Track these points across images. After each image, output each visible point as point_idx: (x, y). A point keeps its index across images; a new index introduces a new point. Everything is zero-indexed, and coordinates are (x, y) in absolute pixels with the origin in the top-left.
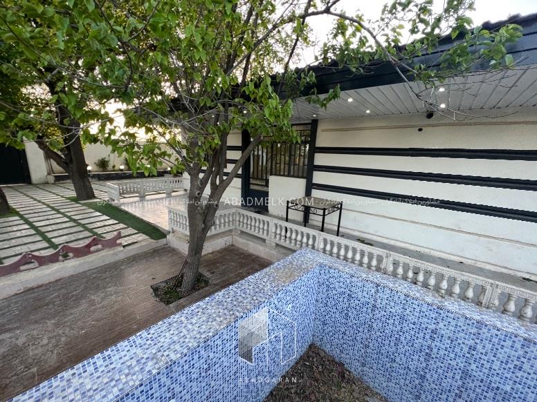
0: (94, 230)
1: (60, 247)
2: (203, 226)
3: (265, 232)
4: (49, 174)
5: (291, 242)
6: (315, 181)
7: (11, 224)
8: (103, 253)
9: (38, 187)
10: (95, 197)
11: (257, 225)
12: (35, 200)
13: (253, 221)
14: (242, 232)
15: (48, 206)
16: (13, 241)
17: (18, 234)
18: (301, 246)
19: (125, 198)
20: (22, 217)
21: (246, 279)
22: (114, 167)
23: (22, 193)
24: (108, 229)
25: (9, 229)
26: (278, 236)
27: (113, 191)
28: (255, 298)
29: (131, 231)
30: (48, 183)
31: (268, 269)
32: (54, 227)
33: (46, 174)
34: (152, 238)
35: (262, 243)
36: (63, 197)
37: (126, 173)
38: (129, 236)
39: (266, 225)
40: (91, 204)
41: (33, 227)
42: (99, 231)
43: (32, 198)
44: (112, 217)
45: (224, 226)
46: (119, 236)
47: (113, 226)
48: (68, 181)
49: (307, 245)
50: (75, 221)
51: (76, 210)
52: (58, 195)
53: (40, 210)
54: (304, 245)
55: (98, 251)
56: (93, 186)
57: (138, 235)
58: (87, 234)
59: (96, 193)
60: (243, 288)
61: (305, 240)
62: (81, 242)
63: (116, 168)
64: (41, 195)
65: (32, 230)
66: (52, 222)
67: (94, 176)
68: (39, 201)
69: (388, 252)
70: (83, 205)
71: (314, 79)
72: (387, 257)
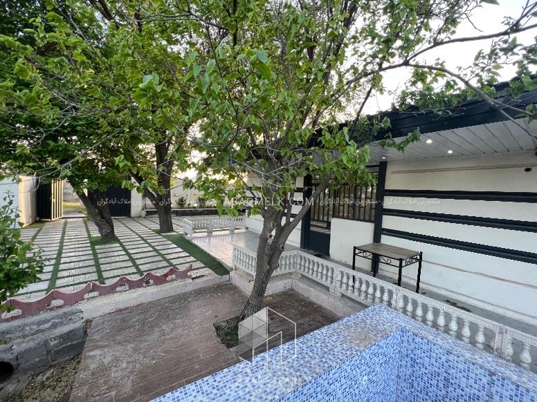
0: (171, 261)
1: (145, 274)
2: (268, 267)
3: (329, 279)
4: (143, 209)
5: (360, 295)
6: (384, 226)
7: (114, 249)
8: (175, 284)
9: (134, 220)
10: (173, 231)
11: (320, 270)
12: (131, 230)
13: (316, 266)
14: (303, 276)
15: (140, 237)
16: (114, 264)
17: (117, 259)
18: (373, 300)
19: (196, 232)
20: (121, 244)
21: (312, 333)
22: (189, 204)
23: (123, 224)
24: (181, 261)
25: (112, 254)
26: (344, 286)
27: (188, 226)
28: (324, 360)
29: (199, 264)
30: (141, 217)
31: (336, 324)
32: (142, 255)
33: (141, 209)
34: (217, 273)
35: (326, 292)
36: (150, 229)
37: (197, 211)
38: (198, 269)
39: (330, 272)
40: (170, 236)
41: (128, 254)
42: (174, 262)
43: (129, 229)
44: (185, 250)
45: (285, 268)
46: (191, 269)
47: (185, 258)
48: (155, 216)
49: (382, 300)
50: (157, 251)
51: (158, 241)
52: (147, 227)
53: (134, 239)
54: (377, 300)
55: (172, 280)
56: (173, 221)
57: (205, 269)
58: (165, 264)
59: (174, 227)
60: (309, 344)
61: (378, 294)
62: (160, 271)
63: (190, 206)
64: (135, 226)
65: (126, 256)
66: (141, 250)
67: (174, 212)
68: (134, 232)
69: (502, 325)
70: (164, 237)
71: (389, 124)
72: (501, 333)
